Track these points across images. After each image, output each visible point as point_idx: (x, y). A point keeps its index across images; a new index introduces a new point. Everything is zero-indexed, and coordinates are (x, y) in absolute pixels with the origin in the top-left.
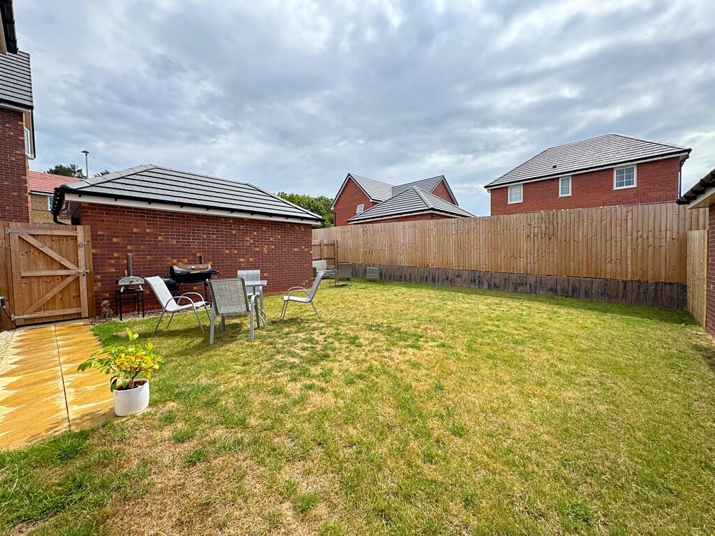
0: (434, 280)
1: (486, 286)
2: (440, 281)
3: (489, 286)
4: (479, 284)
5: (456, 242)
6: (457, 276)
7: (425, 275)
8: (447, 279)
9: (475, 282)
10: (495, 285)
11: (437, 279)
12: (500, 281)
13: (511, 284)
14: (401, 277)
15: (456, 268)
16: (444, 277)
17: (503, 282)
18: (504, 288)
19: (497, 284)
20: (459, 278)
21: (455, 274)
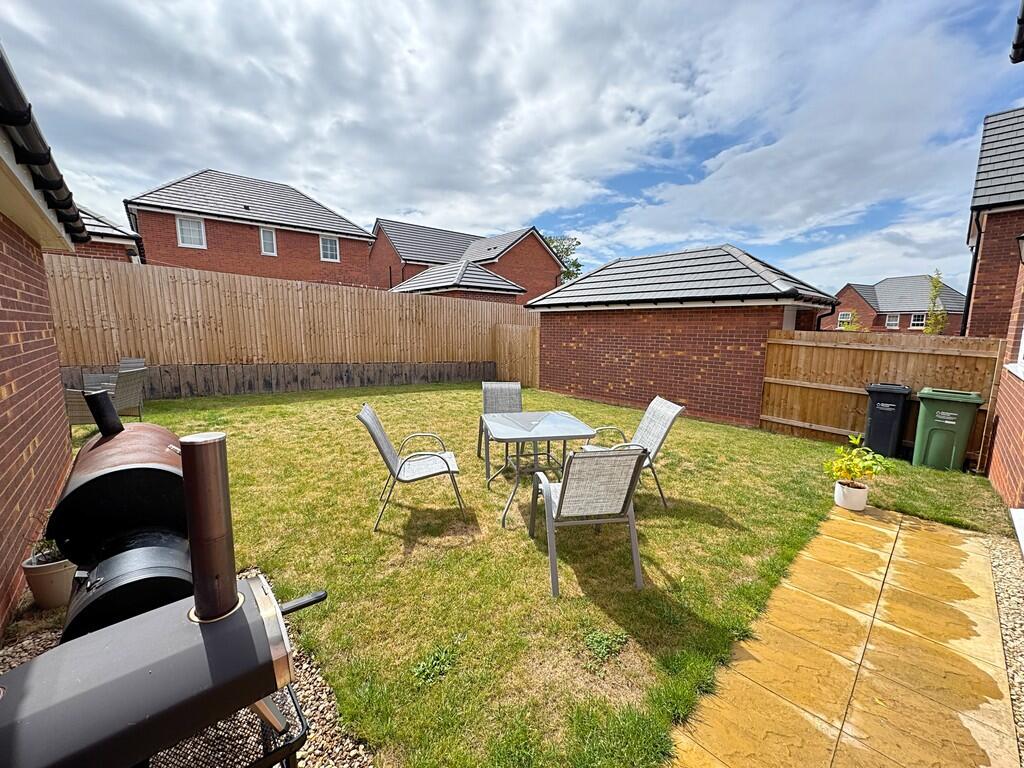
0: (268, 385)
1: (357, 382)
2: (282, 385)
3: (362, 382)
4: (348, 381)
5: (307, 321)
6: (313, 374)
7: (248, 377)
8: (296, 379)
9: (342, 379)
10: (369, 380)
11: (274, 382)
12: (375, 374)
13: (386, 377)
14: (178, 389)
15: (310, 362)
16: (290, 378)
17: (378, 373)
18: (380, 382)
19: (372, 379)
20: (317, 376)
21: (309, 371)
